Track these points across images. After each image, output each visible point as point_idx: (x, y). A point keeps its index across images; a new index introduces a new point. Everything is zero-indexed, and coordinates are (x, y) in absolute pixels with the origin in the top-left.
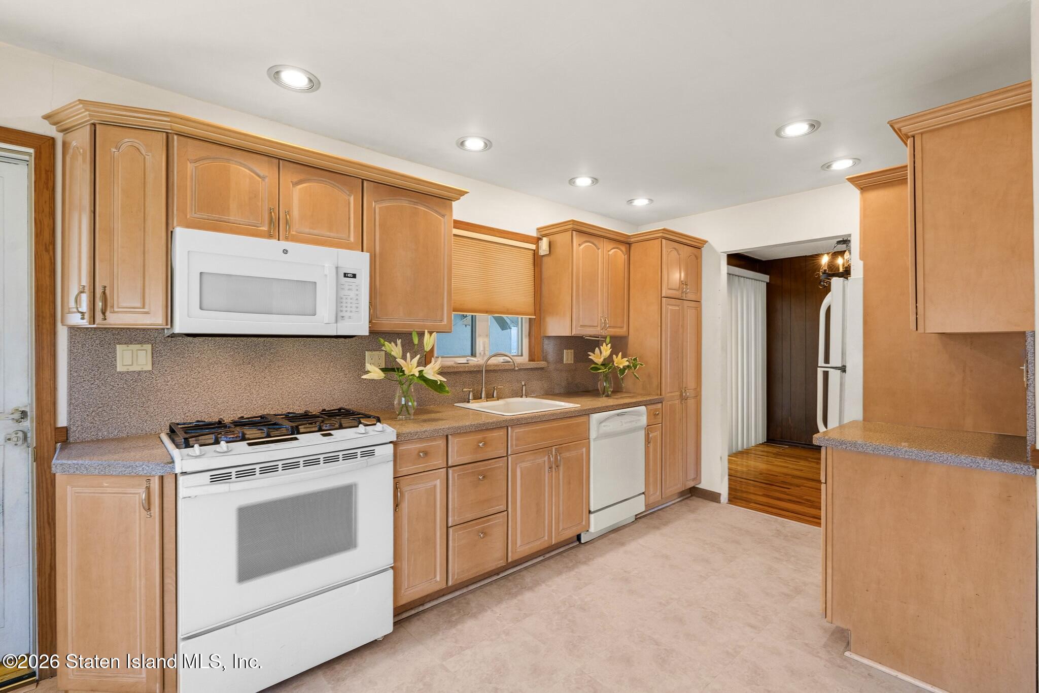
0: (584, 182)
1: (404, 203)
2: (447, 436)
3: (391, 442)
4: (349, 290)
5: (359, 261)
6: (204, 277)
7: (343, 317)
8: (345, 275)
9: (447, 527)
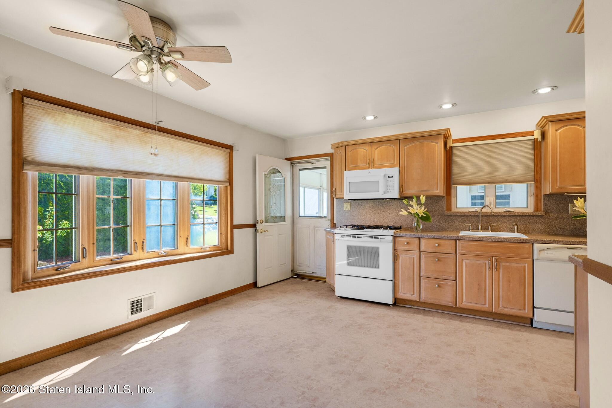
0: (545, 90)
1: (418, 143)
2: (420, 238)
3: (391, 236)
4: (390, 182)
5: (395, 171)
6: (350, 183)
7: (388, 192)
8: (389, 177)
9: (420, 277)
